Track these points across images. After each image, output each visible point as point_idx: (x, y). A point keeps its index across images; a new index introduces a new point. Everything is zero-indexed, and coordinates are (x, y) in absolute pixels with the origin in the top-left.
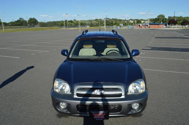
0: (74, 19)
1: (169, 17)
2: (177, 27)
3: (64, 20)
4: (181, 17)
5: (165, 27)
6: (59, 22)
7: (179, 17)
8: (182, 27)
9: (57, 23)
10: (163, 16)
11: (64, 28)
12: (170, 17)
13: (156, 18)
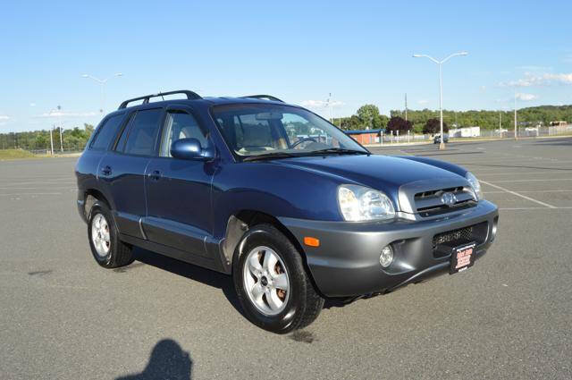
0: (86, 125)
1: (392, 112)
2: (412, 141)
3: (49, 128)
4: (425, 111)
5: (377, 140)
6: (31, 135)
7: (419, 112)
8: (426, 139)
9: (22, 140)
10: (373, 110)
11: (50, 154)
12: (396, 112)
13: (353, 117)
